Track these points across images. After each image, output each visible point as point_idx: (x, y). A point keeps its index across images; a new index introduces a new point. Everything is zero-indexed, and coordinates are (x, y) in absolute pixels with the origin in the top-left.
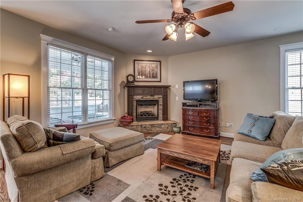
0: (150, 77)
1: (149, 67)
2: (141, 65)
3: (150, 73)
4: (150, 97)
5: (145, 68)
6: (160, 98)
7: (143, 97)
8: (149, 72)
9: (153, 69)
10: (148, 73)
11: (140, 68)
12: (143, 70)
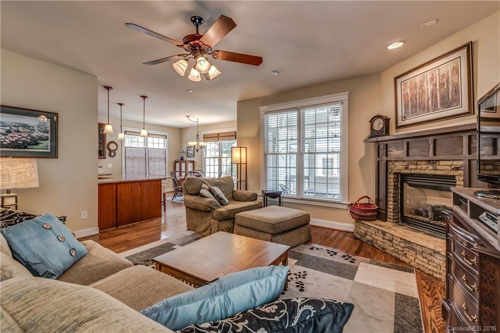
0: (435, 107)
1: (432, 79)
2: (411, 84)
3: (436, 94)
4: (425, 167)
5: (422, 86)
6: (457, 169)
7: (408, 165)
8: (432, 93)
9: (445, 80)
10: (430, 96)
11: (409, 92)
12: (416, 95)
